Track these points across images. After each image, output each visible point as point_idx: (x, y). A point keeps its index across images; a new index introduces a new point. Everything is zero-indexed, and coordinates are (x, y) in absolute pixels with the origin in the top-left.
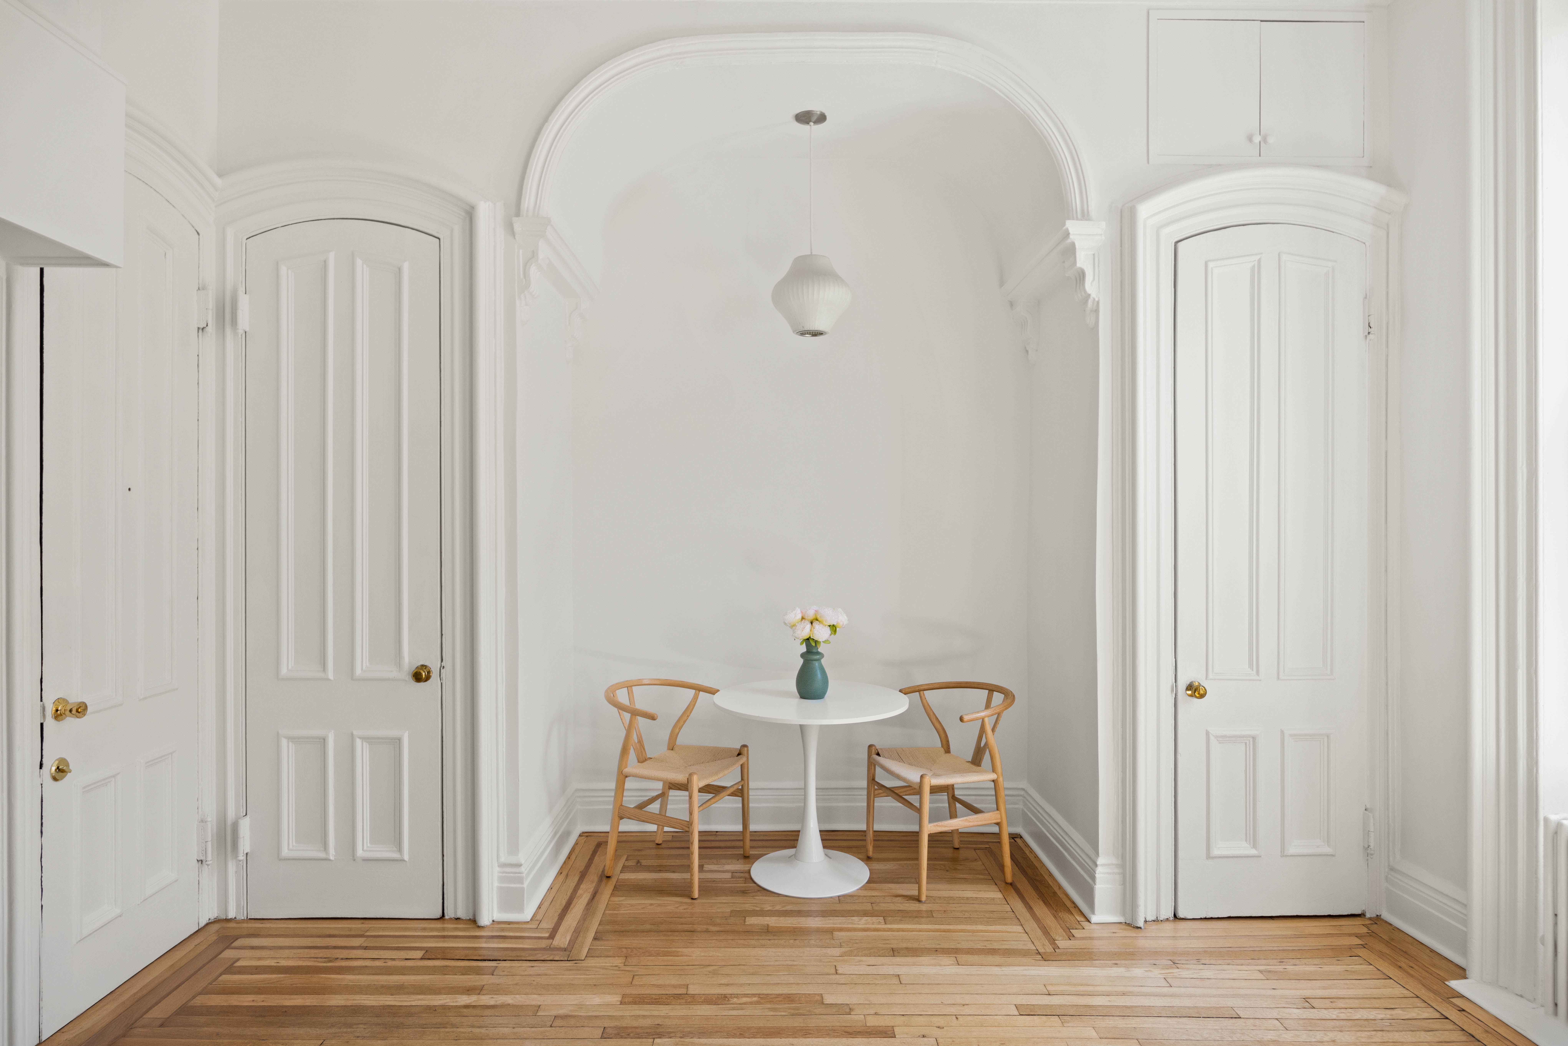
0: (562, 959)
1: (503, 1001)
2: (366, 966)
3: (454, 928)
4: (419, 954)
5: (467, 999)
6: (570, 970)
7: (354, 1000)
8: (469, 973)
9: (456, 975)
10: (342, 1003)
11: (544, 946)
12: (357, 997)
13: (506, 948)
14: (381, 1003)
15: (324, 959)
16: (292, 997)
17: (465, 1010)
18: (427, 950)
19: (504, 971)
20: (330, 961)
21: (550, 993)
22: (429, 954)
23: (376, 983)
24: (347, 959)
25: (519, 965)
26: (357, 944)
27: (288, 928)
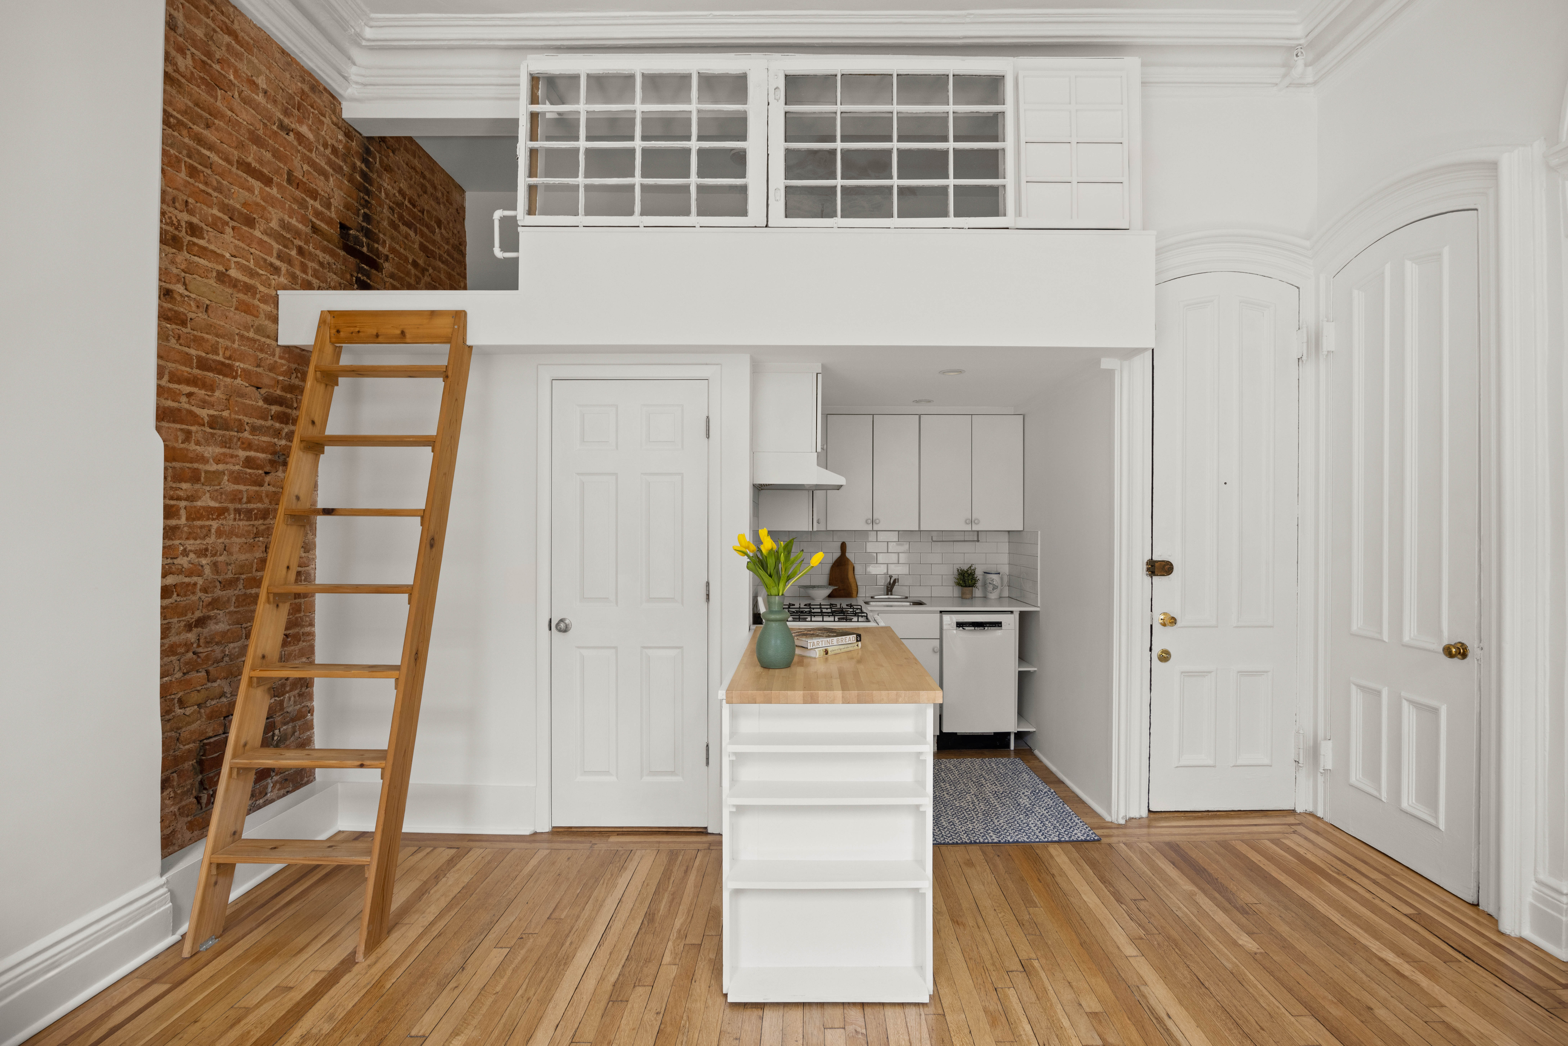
0: (1542, 1005)
1: (1418, 979)
2: (1356, 891)
3: (1474, 918)
4: (1409, 911)
5: (1392, 957)
6: (1533, 1015)
7: (1314, 900)
8: (1426, 947)
9: (1413, 940)
10: (1304, 896)
11: (1541, 984)
12: (1318, 900)
13: (1497, 959)
14: (1327, 914)
15: (1336, 870)
16: (1283, 873)
17: (1377, 960)
18: (1420, 913)
19: (1460, 968)
20: (1338, 874)
21: (1473, 1009)
22: (1418, 917)
23: (1344, 903)
24: (1351, 879)
25: (1484, 975)
26: (1373, 877)
27: (1346, 842)
